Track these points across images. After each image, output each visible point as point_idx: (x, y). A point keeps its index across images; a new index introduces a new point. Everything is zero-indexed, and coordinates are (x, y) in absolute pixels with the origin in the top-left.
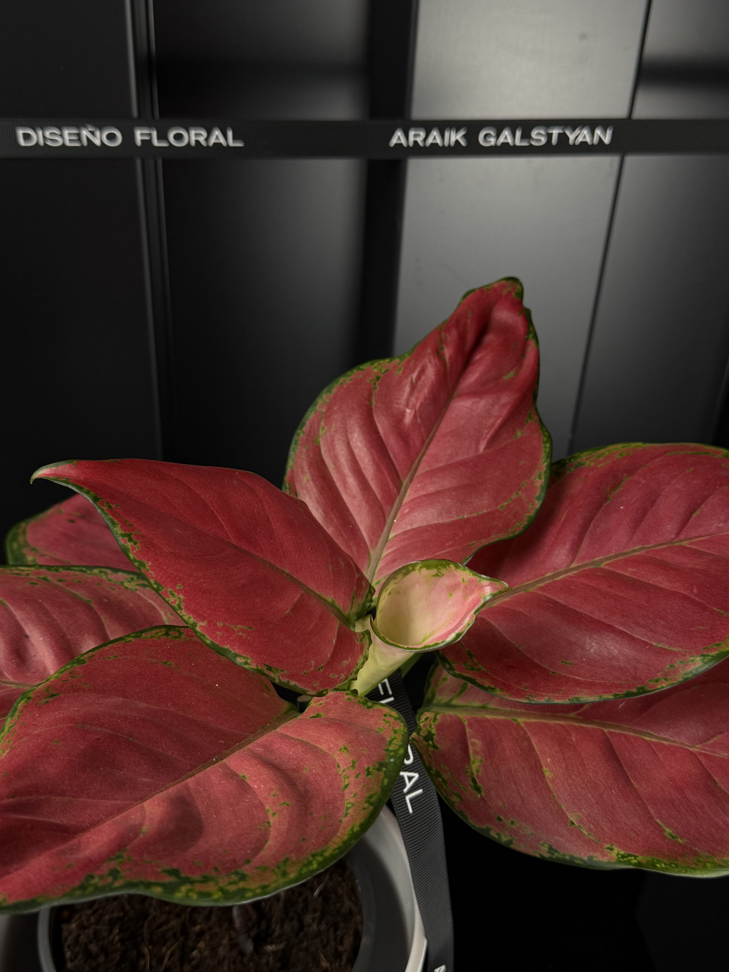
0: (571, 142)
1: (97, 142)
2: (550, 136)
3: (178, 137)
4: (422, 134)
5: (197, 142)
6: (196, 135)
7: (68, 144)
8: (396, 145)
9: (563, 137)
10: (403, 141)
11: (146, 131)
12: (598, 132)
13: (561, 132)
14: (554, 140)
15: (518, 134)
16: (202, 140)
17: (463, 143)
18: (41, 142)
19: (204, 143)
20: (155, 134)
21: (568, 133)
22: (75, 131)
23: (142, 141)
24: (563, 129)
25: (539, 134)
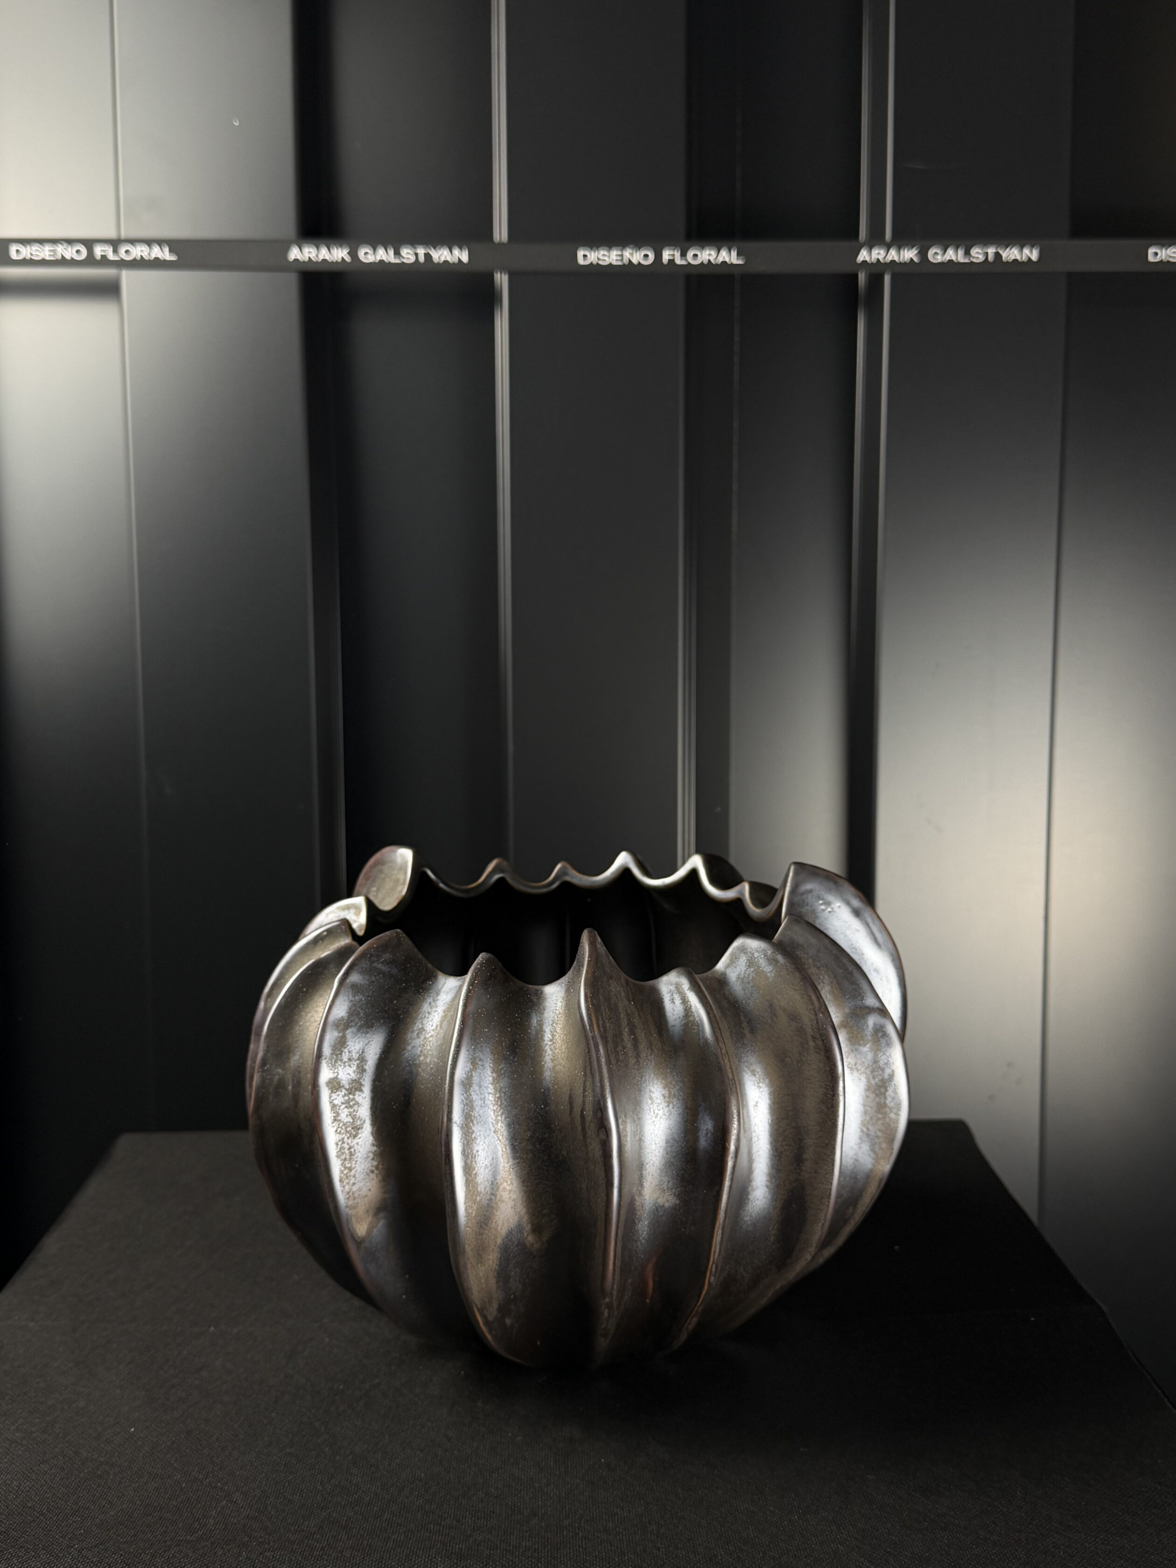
0: (1003, 259)
1: (635, 261)
2: (987, 253)
3: (695, 256)
4: (882, 252)
5: (709, 260)
6: (710, 255)
7: (614, 263)
8: (863, 261)
9: (998, 255)
10: (868, 259)
11: (672, 253)
12: (1026, 251)
13: (994, 251)
14: (991, 258)
15: (961, 252)
16: (712, 259)
17: (916, 259)
18: (595, 263)
19: (713, 262)
20: (677, 254)
21: (1001, 252)
22: (619, 253)
23: (669, 260)
24: (996, 249)
25: (977, 253)
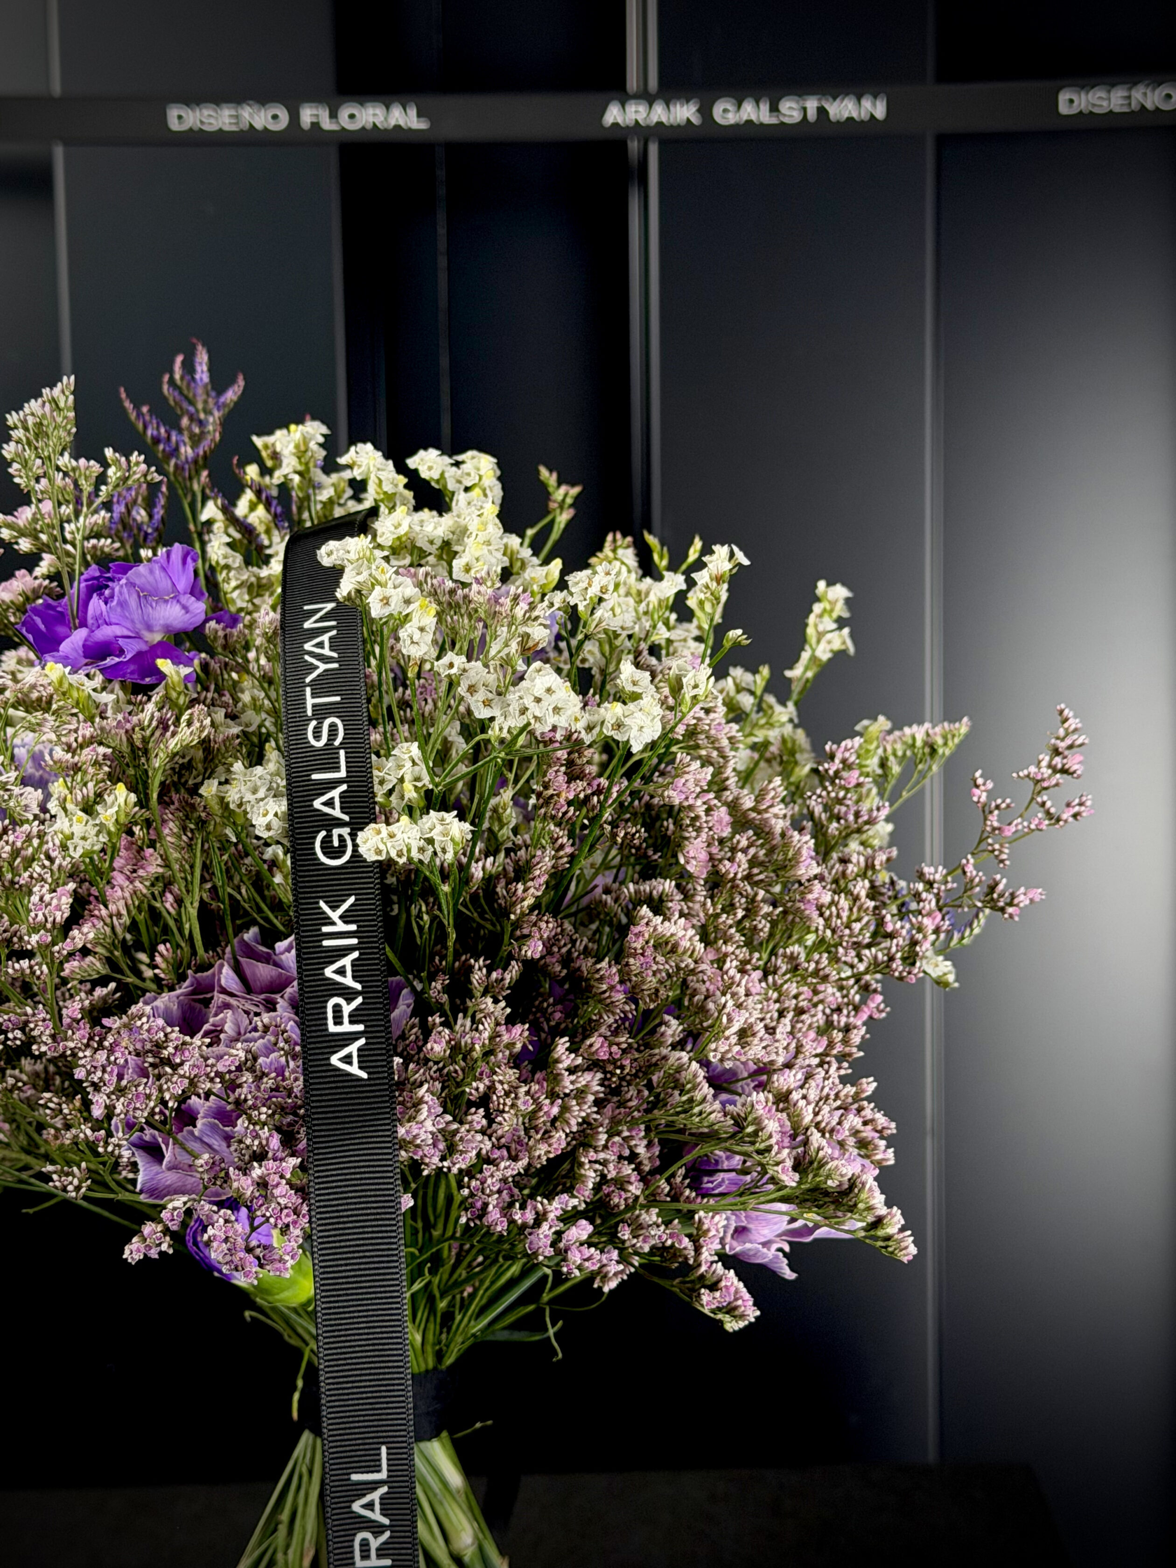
0: (831, 116)
1: (258, 125)
4: (642, 110)
5: (374, 123)
8: (613, 123)
10: (620, 120)
11: (315, 112)
12: (867, 103)
13: (817, 104)
16: (379, 120)
17: (696, 120)
19: (382, 125)
20: (324, 113)
23: (313, 124)
24: (819, 100)
25: (790, 108)
